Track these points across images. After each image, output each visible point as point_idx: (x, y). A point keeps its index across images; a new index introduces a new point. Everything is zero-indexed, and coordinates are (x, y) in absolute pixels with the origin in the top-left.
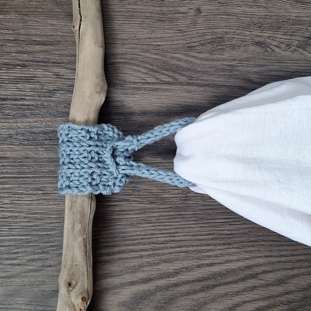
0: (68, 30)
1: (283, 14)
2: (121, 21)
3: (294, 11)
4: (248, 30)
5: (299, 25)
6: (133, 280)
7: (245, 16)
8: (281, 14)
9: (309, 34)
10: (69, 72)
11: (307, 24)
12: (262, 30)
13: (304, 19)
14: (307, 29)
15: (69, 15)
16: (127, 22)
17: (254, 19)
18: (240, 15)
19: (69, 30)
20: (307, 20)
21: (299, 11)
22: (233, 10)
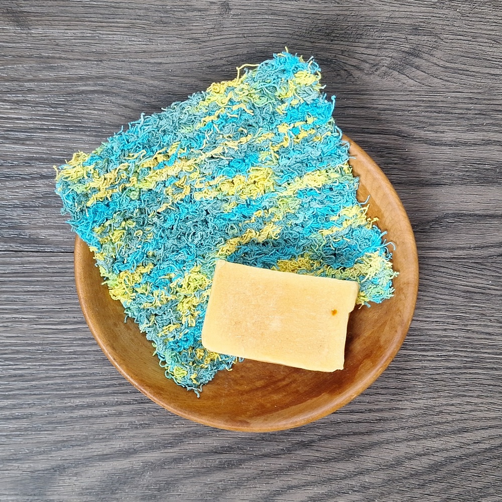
0: (5, 37)
1: (366, 13)
2: (95, 22)
3: (385, 8)
4: (308, 39)
5: (392, 31)
6: (105, 453)
7: (303, 15)
8: (364, 13)
9: (409, 46)
10: (9, 107)
11: (407, 30)
12: (332, 40)
13: (403, 21)
14: (406, 38)
15: (8, 13)
16: (105, 24)
17: (319, 22)
18: (294, 15)
19: (8, 38)
20: (406, 22)
21: (393, 9)
22: (284, 6)
